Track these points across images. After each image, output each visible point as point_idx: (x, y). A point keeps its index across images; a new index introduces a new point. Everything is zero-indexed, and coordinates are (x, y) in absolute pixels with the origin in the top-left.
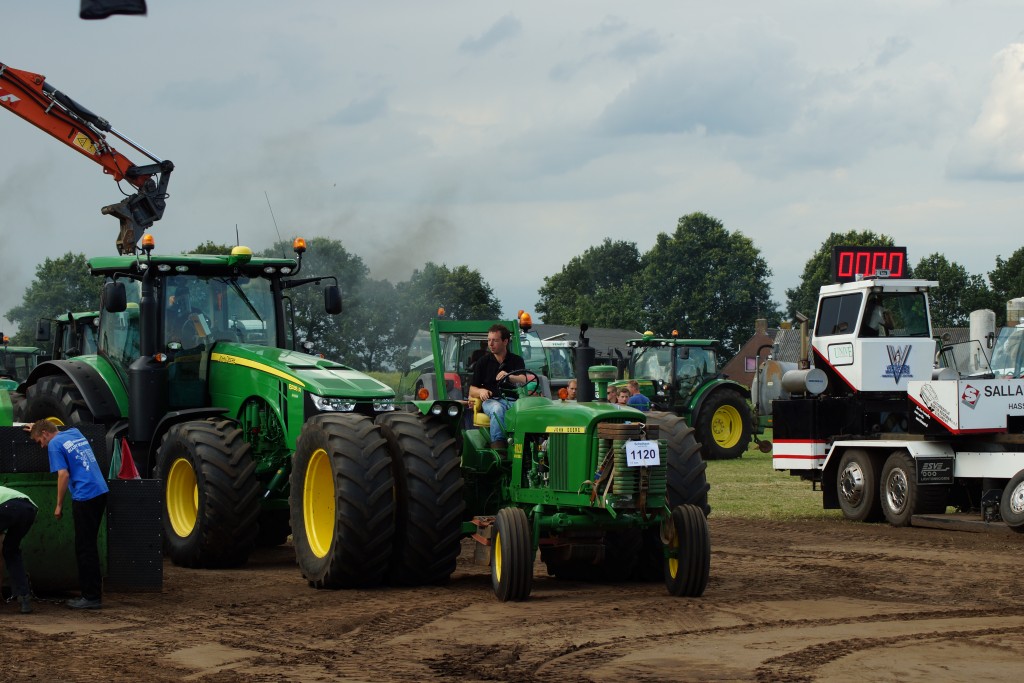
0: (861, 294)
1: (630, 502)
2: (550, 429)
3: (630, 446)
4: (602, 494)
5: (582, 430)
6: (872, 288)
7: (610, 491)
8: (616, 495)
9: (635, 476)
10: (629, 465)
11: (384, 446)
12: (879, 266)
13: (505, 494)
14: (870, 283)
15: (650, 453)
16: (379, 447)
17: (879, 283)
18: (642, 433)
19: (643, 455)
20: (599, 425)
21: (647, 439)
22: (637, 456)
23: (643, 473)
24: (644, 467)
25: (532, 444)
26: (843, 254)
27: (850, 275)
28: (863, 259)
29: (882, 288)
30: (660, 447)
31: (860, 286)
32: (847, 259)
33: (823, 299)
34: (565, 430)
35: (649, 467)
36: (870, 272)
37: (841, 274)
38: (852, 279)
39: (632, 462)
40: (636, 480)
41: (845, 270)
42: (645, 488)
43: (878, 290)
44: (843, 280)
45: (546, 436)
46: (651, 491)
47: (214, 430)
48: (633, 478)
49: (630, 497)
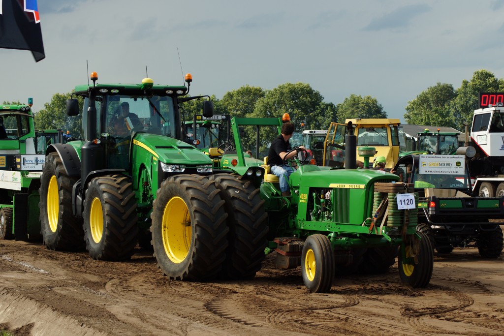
0: (490, 113)
1: (397, 231)
2: (332, 186)
3: (399, 197)
4: (379, 226)
5: (362, 186)
6: (495, 111)
7: (385, 224)
8: (389, 227)
9: (401, 215)
10: (399, 209)
11: (219, 193)
12: (500, 101)
13: (291, 224)
14: (494, 109)
15: (410, 201)
16: (217, 194)
17: (498, 108)
18: (405, 189)
19: (406, 202)
20: (375, 184)
21: (408, 193)
22: (403, 203)
23: (406, 213)
24: (407, 210)
25: (314, 194)
26: (483, 96)
27: (486, 105)
28: (493, 98)
29: (499, 111)
30: (415, 198)
31: (490, 110)
32: (485, 98)
33: (476, 116)
34: (347, 186)
35: (410, 209)
36: (495, 104)
37: (482, 105)
38: (487, 107)
39: (401, 207)
40: (401, 218)
41: (484, 103)
42: (407, 222)
43: (498, 112)
44: (483, 107)
45: (328, 189)
46: (410, 224)
47: (115, 184)
48: (400, 216)
49: (397, 228)
